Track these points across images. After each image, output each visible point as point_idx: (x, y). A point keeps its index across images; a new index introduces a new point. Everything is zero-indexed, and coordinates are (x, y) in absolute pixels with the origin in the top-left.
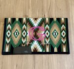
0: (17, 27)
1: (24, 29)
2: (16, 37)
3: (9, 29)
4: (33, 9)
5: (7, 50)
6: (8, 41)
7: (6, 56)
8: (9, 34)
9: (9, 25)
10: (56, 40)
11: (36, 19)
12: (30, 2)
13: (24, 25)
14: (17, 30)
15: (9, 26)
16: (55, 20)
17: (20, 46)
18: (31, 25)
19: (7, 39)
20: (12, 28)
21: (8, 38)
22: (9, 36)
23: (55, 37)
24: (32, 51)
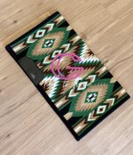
2: (43, 47)
3: (47, 29)
4: (102, 38)
5: (16, 49)
6: (29, 40)
8: (40, 33)
9: (53, 25)
10: (82, 105)
11: (91, 53)
12: (110, 26)
13: (69, 45)
15: (51, 26)
16: (113, 81)
17: (35, 61)
19: (30, 37)
20: (51, 32)
21: (34, 38)
22: (37, 36)
24: (41, 84)
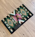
0: (8, 20)
1: (12, 19)
7: (13, 33)
14: (9, 21)
18: (13, 16)
23: (24, 13)
